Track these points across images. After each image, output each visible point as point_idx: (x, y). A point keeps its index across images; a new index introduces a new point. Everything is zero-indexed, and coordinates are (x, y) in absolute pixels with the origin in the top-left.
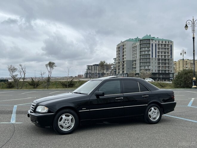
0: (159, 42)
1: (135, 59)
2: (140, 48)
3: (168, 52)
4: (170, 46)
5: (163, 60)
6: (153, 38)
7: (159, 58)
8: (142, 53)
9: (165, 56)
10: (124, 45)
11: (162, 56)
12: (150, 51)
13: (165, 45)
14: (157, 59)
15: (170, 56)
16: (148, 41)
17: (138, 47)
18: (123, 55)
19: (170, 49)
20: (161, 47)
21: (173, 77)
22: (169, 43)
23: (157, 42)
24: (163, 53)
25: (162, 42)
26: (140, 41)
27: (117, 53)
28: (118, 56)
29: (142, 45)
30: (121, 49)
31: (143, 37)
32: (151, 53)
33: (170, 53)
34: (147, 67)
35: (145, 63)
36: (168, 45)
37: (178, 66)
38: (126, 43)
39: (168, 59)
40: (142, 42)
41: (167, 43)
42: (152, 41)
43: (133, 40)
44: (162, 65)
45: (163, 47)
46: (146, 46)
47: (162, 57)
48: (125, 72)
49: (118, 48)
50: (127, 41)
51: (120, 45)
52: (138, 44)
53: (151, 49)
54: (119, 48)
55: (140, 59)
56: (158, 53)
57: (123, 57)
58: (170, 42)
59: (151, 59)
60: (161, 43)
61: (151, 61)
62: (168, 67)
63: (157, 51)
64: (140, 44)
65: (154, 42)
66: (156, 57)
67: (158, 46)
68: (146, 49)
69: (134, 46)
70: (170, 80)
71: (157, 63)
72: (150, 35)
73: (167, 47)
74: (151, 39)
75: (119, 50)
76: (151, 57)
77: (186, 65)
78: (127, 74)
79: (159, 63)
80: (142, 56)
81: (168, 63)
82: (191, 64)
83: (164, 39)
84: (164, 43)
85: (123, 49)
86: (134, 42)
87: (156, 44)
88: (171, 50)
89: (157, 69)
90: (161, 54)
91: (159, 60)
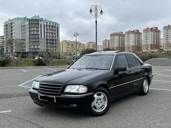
0: (47, 23)
1: (24, 38)
2: (30, 28)
3: (55, 33)
4: (56, 27)
5: (51, 40)
6: (42, 19)
7: (47, 38)
8: (31, 32)
9: (53, 37)
10: (12, 23)
11: (50, 36)
12: (39, 31)
13: (52, 26)
14: (45, 39)
15: (57, 37)
16: (37, 21)
17: (27, 27)
18: (11, 34)
19: (56, 31)
20: (49, 28)
21: (60, 56)
22: (55, 25)
23: (45, 23)
24: (51, 34)
25: (50, 24)
26: (30, 20)
27: (5, 31)
28: (5, 34)
29: (31, 25)
30: (9, 27)
31: (32, 17)
32: (39, 33)
33: (56, 34)
34: (36, 46)
35: (35, 43)
36: (55, 27)
37: (62, 46)
38: (14, 21)
39: (55, 40)
40: (31, 21)
41: (54, 25)
42: (41, 22)
43: (22, 19)
44: (50, 45)
45: (51, 28)
46: (35, 26)
47: (50, 38)
48: (14, 51)
49: (5, 26)
50: (15, 19)
51: (8, 23)
52: (27, 23)
53: (40, 29)
54: (7, 25)
55: (30, 38)
56: (47, 34)
57: (11, 35)
58: (57, 24)
59: (40, 39)
60: (48, 24)
61: (40, 41)
62: (55, 47)
63: (45, 31)
64: (29, 24)
65: (42, 22)
66: (44, 37)
67: (46, 27)
68: (36, 28)
69: (23, 25)
70: (57, 58)
71: (45, 43)
72: (39, 16)
73: (54, 29)
74: (40, 20)
75: (7, 28)
76: (40, 37)
77: (68, 45)
78: (16, 52)
79: (47, 43)
80: (31, 36)
81: (55, 43)
82: (72, 45)
83: (51, 21)
84: (51, 24)
85: (12, 27)
86: (22, 21)
87: (44, 25)
88: (58, 32)
89: (46, 48)
90: (49, 35)
91: (47, 40)
